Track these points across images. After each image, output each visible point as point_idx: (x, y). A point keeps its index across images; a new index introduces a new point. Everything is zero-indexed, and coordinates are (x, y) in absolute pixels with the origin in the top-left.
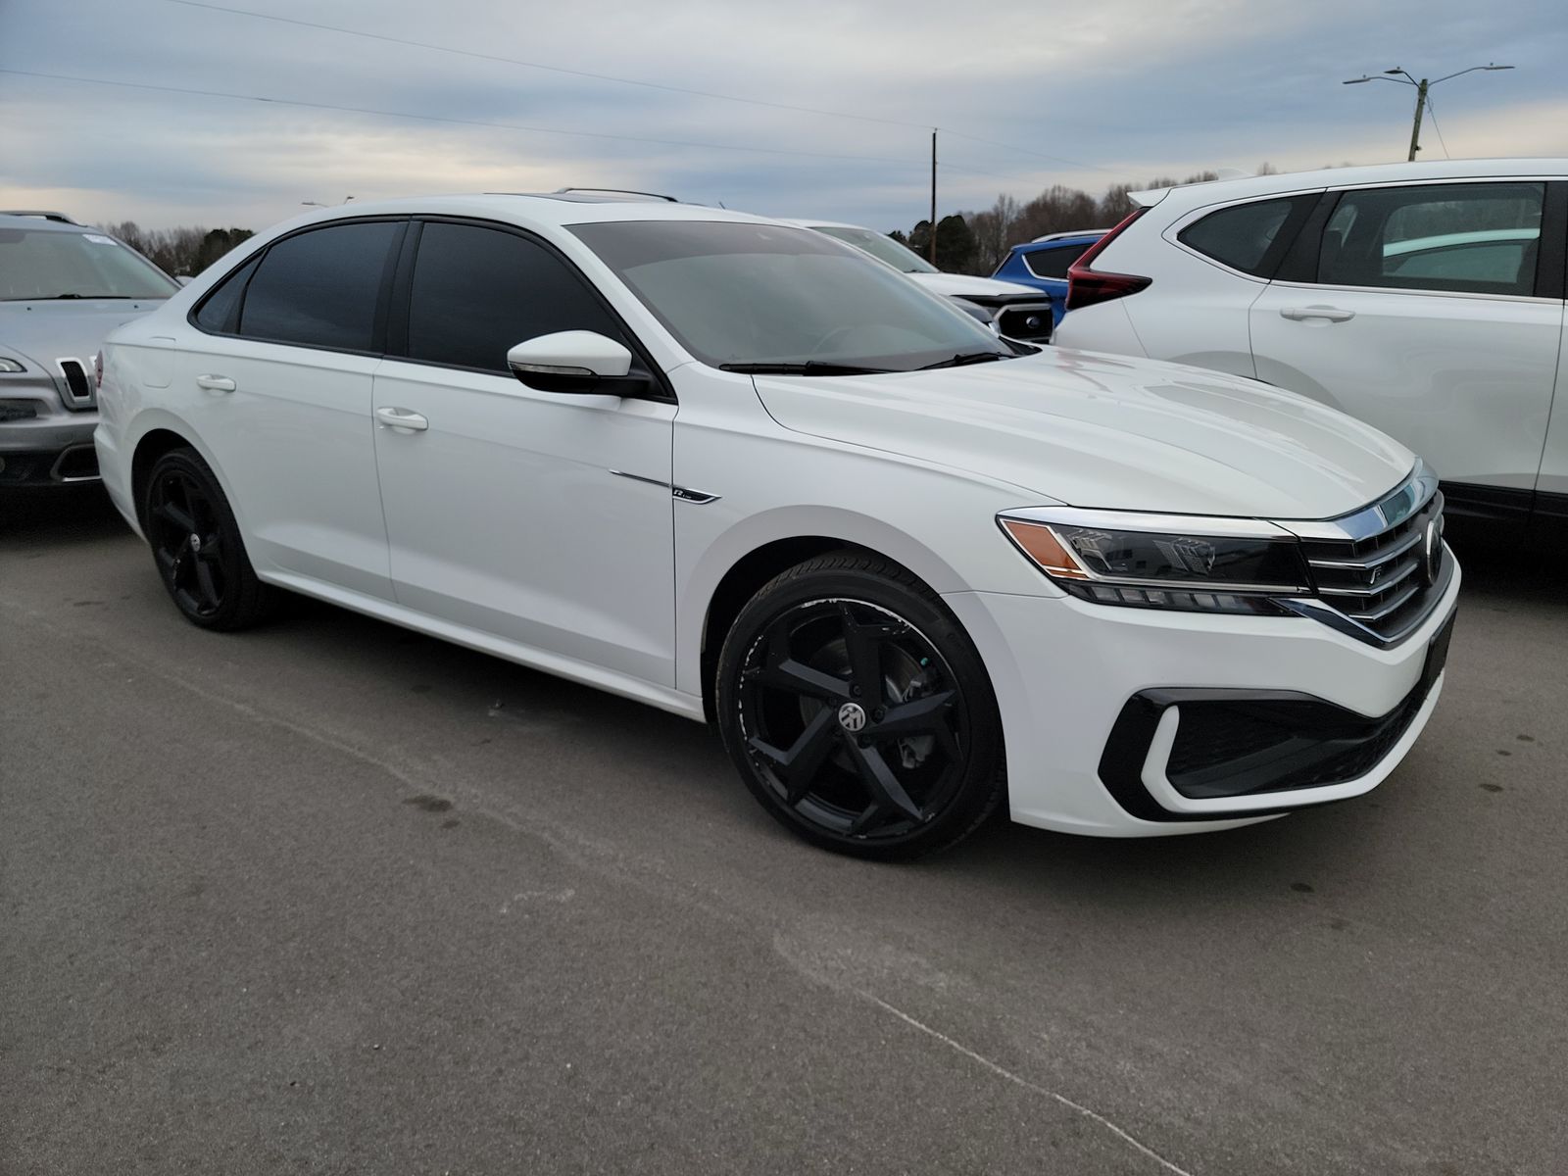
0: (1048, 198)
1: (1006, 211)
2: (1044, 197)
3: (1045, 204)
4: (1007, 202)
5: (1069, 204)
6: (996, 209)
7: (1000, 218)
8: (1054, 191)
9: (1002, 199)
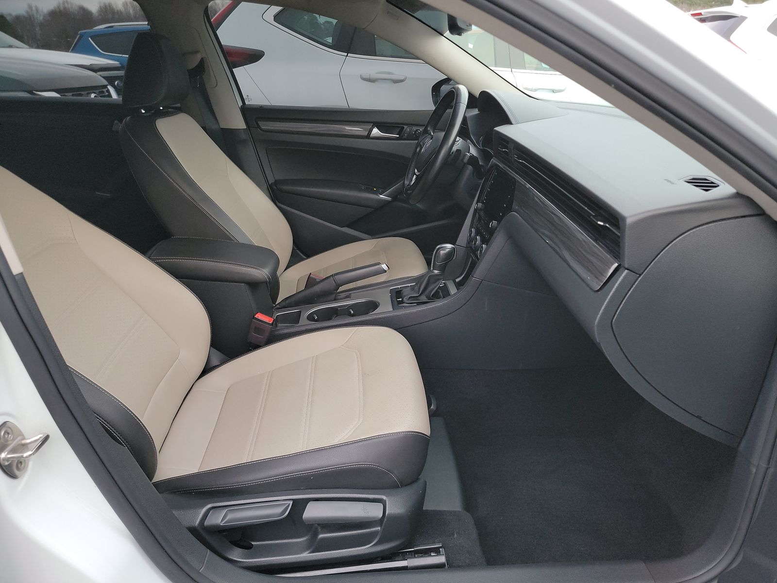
0: (62, 8)
1: (35, 14)
2: (59, 7)
3: (60, 11)
4: (34, 8)
5: (77, 12)
6: (27, 12)
7: (33, 19)
8: (63, 3)
9: (30, 7)
